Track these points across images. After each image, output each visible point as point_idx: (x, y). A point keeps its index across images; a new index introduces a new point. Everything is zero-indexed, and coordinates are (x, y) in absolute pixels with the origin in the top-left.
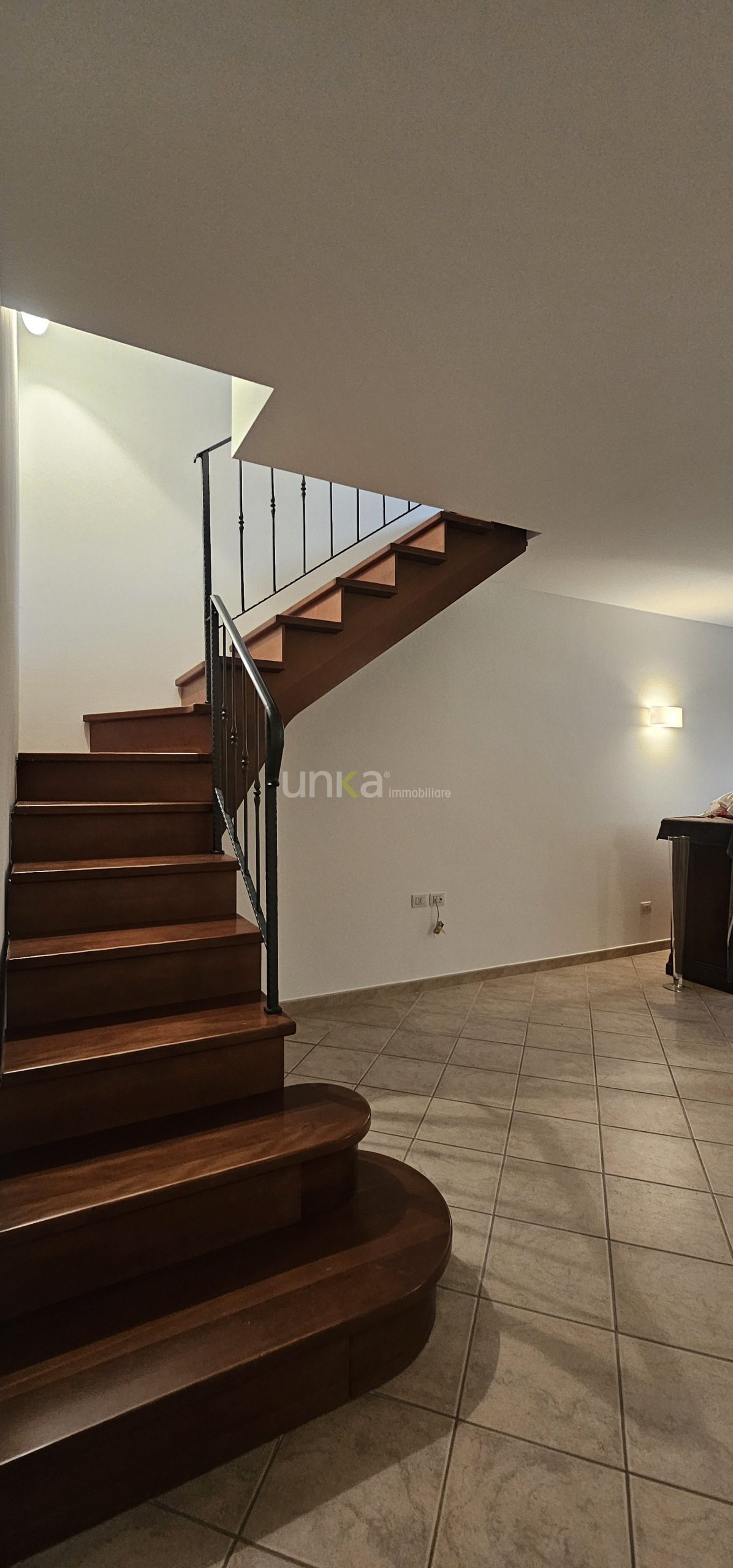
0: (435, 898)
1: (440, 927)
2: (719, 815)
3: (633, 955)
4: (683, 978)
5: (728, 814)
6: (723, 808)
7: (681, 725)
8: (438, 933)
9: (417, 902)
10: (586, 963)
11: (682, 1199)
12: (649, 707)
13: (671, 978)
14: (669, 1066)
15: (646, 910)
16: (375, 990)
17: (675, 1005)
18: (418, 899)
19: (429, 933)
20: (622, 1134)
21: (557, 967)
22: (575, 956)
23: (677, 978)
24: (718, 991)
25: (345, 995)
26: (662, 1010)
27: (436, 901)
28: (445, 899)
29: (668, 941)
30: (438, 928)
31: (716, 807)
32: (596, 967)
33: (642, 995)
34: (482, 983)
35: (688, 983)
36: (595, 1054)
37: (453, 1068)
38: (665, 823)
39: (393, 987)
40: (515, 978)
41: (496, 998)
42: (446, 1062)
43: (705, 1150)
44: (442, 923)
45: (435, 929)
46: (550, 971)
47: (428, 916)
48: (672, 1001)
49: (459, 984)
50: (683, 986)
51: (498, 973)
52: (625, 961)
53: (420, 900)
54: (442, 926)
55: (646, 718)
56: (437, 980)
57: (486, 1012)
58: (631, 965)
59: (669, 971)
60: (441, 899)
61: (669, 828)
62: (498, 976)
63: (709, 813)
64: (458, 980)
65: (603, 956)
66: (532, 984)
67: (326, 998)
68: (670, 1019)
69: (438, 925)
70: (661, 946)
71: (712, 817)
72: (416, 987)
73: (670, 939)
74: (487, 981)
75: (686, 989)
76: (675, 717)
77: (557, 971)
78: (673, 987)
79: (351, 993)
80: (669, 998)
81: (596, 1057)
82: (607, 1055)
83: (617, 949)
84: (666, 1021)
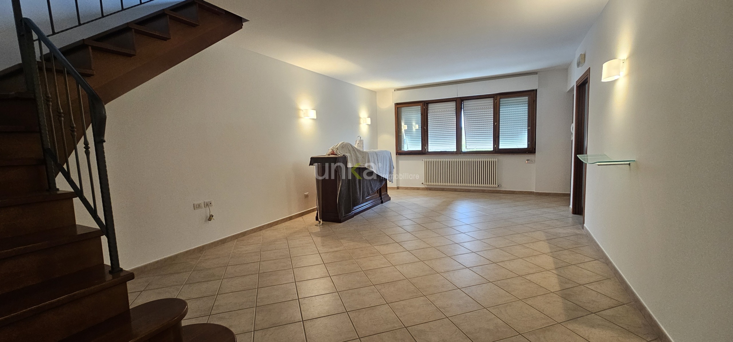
0: (207, 203)
1: (212, 217)
2: (331, 154)
3: (303, 216)
4: (322, 221)
5: (335, 153)
6: (333, 151)
7: (315, 118)
8: (211, 220)
9: (197, 207)
10: (283, 222)
11: (327, 298)
12: (303, 110)
13: (318, 222)
14: (319, 253)
15: (306, 196)
16: (176, 256)
17: (320, 231)
18: (197, 205)
19: (206, 221)
20: (304, 283)
21: (271, 227)
22: (278, 220)
23: (320, 221)
24: (335, 223)
25: (157, 262)
26: (317, 234)
27: (208, 205)
28: (213, 203)
29: (316, 208)
30: (211, 218)
31: (330, 151)
32: (288, 223)
33: (307, 230)
34: (236, 240)
35: (324, 222)
36: (291, 257)
37: (225, 280)
38: (312, 158)
39: (187, 252)
40: (253, 234)
41: (243, 245)
42: (222, 278)
43: (334, 278)
44: (212, 215)
45: (209, 218)
46: (268, 229)
47: (204, 212)
48: (319, 230)
49: (224, 243)
50: (323, 224)
51: (244, 234)
52: (300, 219)
53: (199, 205)
54: (213, 217)
55: (302, 114)
56: (212, 243)
57: (240, 252)
58: (302, 220)
59: (317, 219)
60: (211, 203)
61: (314, 160)
62: (244, 236)
63: (328, 153)
64: (223, 242)
65: (291, 218)
66: (260, 236)
67: (145, 266)
68: (318, 237)
69: (210, 217)
70: (313, 211)
71: (329, 155)
72: (201, 249)
73: (317, 207)
74: (238, 239)
75: (324, 225)
76: (313, 114)
77: (272, 228)
78: (319, 225)
79: (161, 260)
80: (318, 229)
81: (291, 258)
82: (295, 256)
83: (296, 215)
84: (317, 238)
